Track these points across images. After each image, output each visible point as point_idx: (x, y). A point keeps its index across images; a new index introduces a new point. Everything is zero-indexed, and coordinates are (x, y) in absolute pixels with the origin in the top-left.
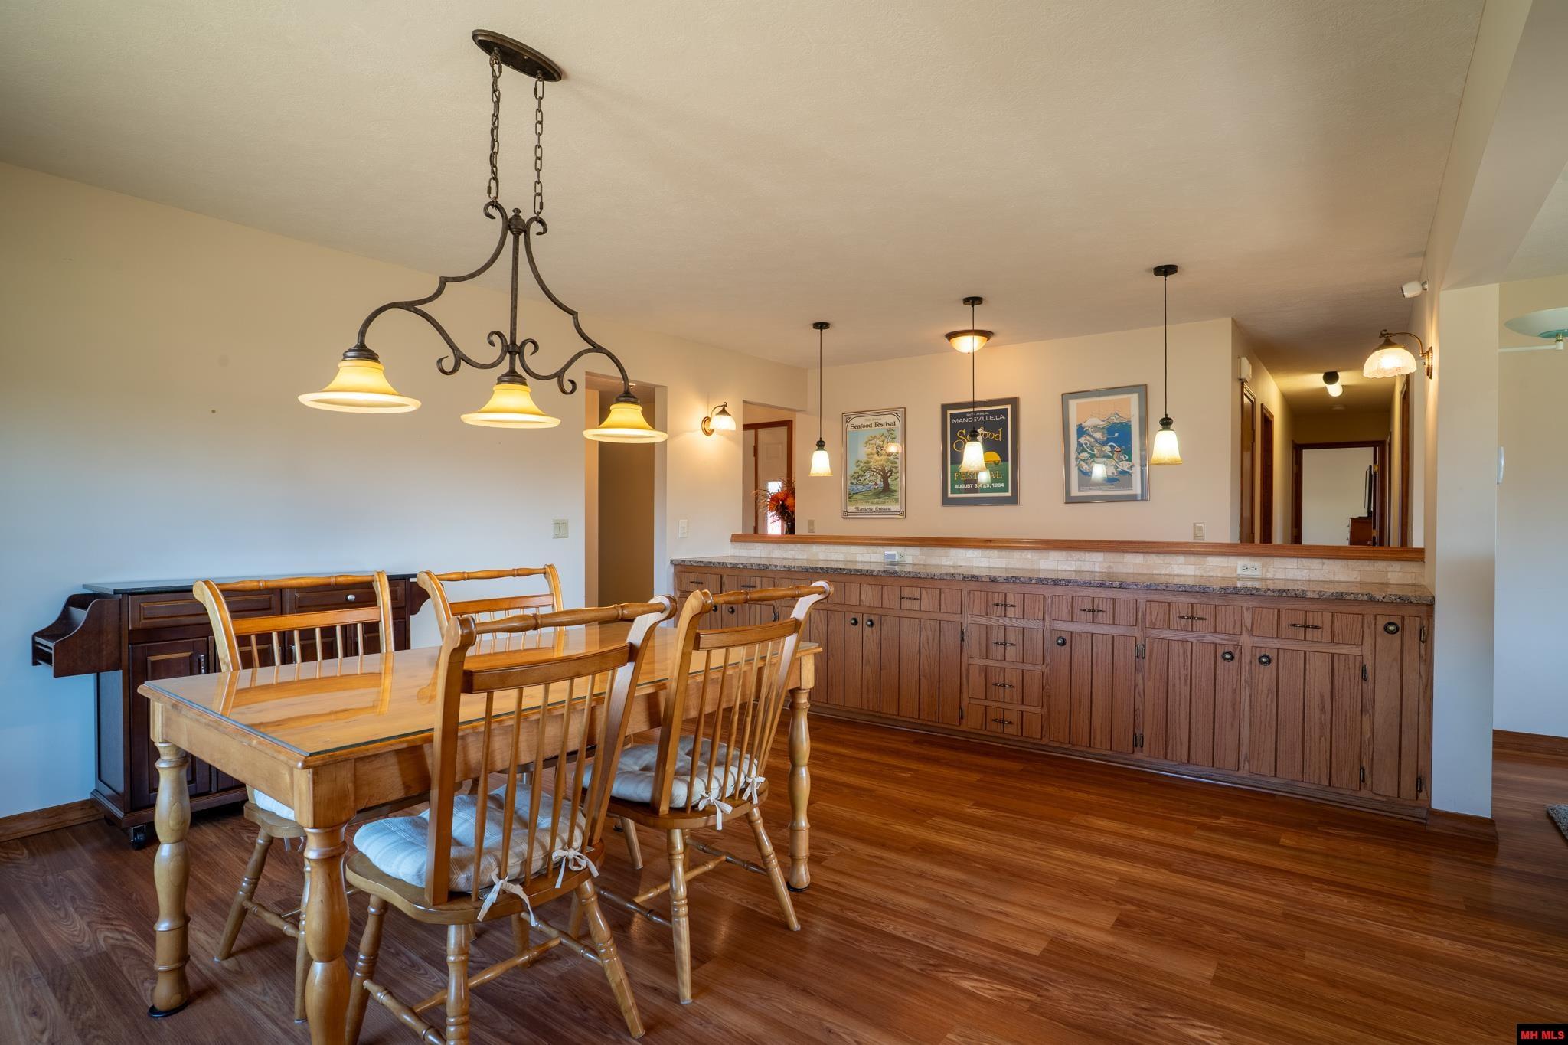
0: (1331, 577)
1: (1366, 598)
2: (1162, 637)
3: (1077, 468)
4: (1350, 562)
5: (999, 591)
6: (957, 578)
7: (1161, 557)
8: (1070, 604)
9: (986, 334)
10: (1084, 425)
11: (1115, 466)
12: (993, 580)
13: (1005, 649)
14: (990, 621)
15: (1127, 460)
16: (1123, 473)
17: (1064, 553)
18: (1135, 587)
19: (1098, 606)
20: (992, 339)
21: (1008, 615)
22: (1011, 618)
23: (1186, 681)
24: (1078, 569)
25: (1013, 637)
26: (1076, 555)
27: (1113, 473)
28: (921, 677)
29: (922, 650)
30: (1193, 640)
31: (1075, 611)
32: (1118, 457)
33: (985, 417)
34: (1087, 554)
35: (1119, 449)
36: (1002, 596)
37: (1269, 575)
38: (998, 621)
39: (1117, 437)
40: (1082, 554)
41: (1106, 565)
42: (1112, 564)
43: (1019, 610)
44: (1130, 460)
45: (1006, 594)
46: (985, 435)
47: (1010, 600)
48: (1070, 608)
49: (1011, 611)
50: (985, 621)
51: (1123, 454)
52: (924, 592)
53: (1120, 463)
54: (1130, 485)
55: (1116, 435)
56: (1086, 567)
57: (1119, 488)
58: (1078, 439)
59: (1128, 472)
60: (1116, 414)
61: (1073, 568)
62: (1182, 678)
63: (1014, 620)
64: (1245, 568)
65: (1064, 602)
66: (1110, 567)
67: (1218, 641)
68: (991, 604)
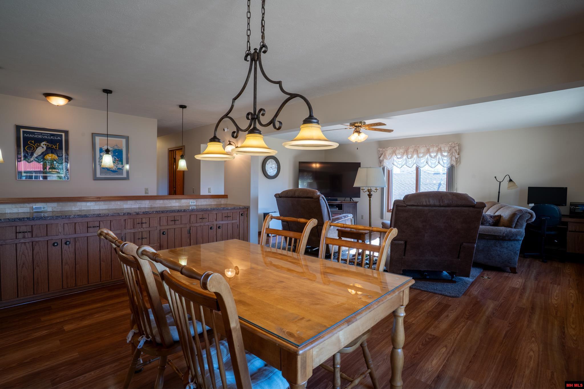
0: (211, 204)
1: (239, 208)
2: (195, 226)
3: (99, 165)
4: (214, 199)
5: (138, 218)
6: (120, 215)
7: (168, 200)
8: (167, 219)
9: (69, 99)
10: (102, 148)
11: (116, 166)
12: (138, 214)
13: (142, 241)
14: (135, 230)
15: (121, 164)
16: (119, 169)
17: (134, 201)
18: (188, 211)
19: (176, 219)
20: (71, 101)
21: (143, 227)
22: (144, 228)
23: (202, 238)
24: (139, 207)
25: (145, 235)
26: (139, 202)
27: (115, 169)
28: (102, 262)
29: (102, 250)
30: (203, 225)
31: (169, 221)
32: (118, 163)
33: (48, 136)
34: (143, 201)
35: (118, 160)
36: (140, 220)
37: (197, 204)
38: (138, 230)
39: (117, 155)
40: (141, 201)
41: (150, 204)
42: (152, 204)
43: (147, 225)
44: (122, 164)
45: (142, 219)
46: (48, 145)
47: (144, 221)
48: (167, 221)
49: (144, 225)
50: (133, 231)
51: (119, 161)
52: (101, 223)
53: (118, 165)
54: (122, 174)
55: (117, 154)
56: (143, 206)
57: (118, 175)
58: (100, 154)
59: (121, 169)
60: (117, 146)
61: (138, 207)
62: (201, 237)
63: (145, 229)
64: (192, 202)
65: (165, 219)
66: (151, 205)
67: (209, 224)
68: (135, 224)
